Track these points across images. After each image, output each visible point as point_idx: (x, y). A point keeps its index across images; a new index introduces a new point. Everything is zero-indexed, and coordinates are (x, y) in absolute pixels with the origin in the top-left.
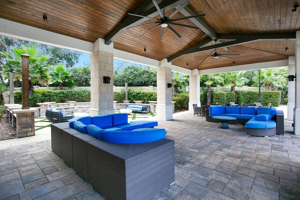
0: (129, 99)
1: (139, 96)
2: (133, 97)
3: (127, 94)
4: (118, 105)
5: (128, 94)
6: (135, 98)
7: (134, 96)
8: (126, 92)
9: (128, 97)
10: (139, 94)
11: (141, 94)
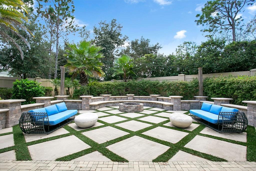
0: (205, 94)
1: (223, 89)
2: (212, 90)
3: (201, 85)
4: (185, 102)
5: (204, 86)
6: (215, 92)
7: (213, 88)
8: (199, 82)
9: (204, 91)
10: (223, 84)
11: (226, 85)
